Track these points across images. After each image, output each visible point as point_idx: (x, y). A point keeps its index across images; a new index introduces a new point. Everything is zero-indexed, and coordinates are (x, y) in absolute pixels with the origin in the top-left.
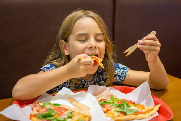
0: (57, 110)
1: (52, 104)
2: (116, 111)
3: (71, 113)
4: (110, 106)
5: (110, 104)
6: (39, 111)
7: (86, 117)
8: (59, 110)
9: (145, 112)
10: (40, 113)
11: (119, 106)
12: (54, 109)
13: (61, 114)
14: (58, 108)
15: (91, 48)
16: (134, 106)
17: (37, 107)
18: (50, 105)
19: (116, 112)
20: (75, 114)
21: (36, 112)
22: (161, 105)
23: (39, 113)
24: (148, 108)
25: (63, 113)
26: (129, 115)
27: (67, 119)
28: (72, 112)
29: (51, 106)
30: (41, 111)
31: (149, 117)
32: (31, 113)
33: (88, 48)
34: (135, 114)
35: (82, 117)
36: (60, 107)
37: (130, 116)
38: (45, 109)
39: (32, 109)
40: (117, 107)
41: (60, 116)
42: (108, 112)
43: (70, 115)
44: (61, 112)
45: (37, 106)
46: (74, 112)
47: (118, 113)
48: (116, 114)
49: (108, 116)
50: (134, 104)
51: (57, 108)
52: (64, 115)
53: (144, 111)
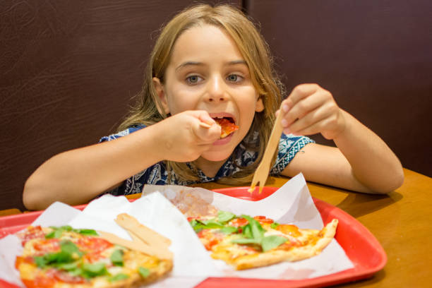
0: (86, 245)
1: (75, 231)
2: (233, 243)
3: (122, 253)
4: (215, 233)
5: (213, 228)
6: (40, 247)
7: (158, 262)
8: (93, 244)
9: (306, 243)
10: (42, 252)
11: (240, 231)
12: (80, 242)
13: (96, 256)
14: (90, 240)
15: (211, 100)
16: (274, 228)
17: (36, 237)
18: (70, 234)
19: (236, 246)
20: (131, 255)
21: (33, 252)
22: (339, 221)
23: (38, 253)
24: (310, 233)
25: (103, 254)
26: (268, 251)
27: (109, 267)
28: (125, 250)
29: (71, 237)
30: (44, 247)
31: (317, 253)
32: (20, 254)
33: (205, 101)
34: (283, 247)
35: (148, 262)
36: (96, 237)
37: (274, 254)
38: (56, 244)
39: (23, 244)
40: (233, 233)
41: (93, 260)
42: (215, 247)
43: (119, 258)
44: (96, 251)
45: (37, 235)
46: (130, 250)
47: (241, 248)
48: (237, 251)
49: (216, 258)
50: (273, 224)
51: (87, 241)
52: (104, 257)
53: (301, 239)
